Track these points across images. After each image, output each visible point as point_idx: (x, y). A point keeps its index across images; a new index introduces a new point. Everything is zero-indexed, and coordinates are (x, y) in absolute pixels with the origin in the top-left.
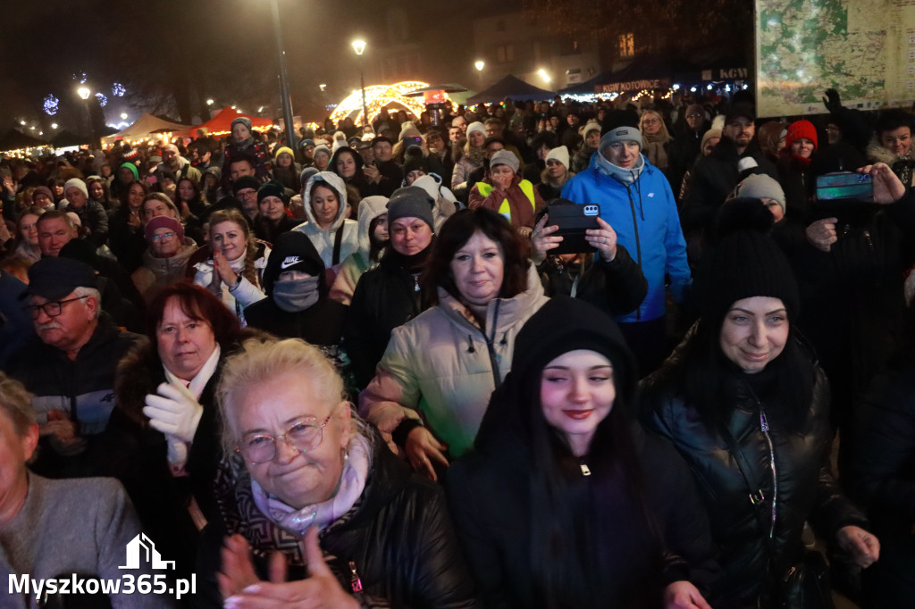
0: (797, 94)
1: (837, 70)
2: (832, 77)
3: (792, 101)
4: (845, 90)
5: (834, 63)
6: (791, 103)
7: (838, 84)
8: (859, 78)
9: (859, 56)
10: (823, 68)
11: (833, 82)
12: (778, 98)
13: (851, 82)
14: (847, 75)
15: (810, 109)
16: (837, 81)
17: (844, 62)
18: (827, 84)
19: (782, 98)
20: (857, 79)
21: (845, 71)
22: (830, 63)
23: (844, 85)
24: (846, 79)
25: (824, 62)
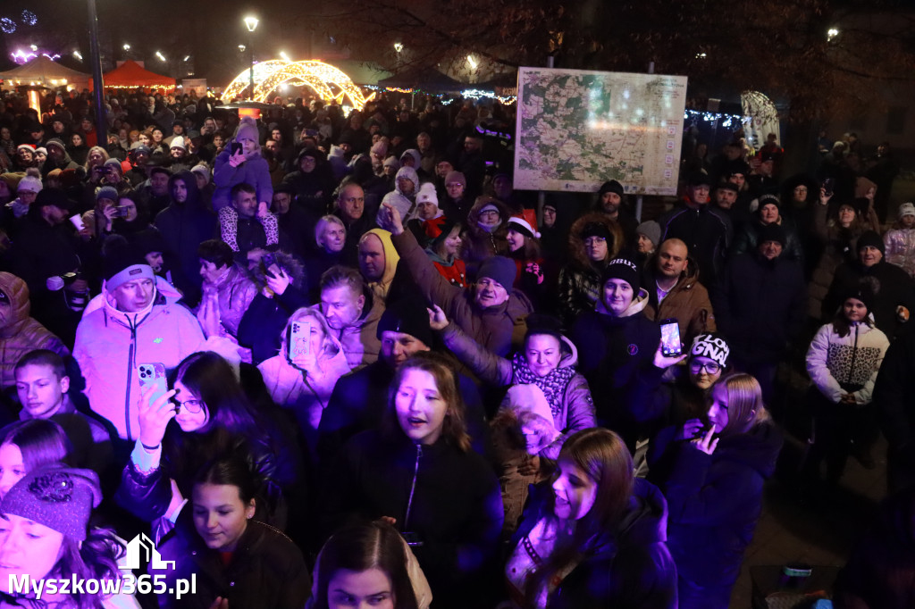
0: (555, 169)
1: (597, 150)
2: (592, 157)
3: (551, 176)
4: (604, 171)
5: (594, 144)
6: (549, 179)
7: (597, 165)
8: (619, 161)
9: (619, 140)
10: (583, 147)
11: (592, 162)
12: (535, 171)
13: (610, 165)
14: (606, 156)
15: (567, 186)
16: (597, 162)
17: (604, 144)
18: (586, 163)
19: (540, 172)
20: (616, 162)
21: (604, 153)
22: (590, 143)
23: (603, 166)
24: (606, 160)
25: (584, 141)
